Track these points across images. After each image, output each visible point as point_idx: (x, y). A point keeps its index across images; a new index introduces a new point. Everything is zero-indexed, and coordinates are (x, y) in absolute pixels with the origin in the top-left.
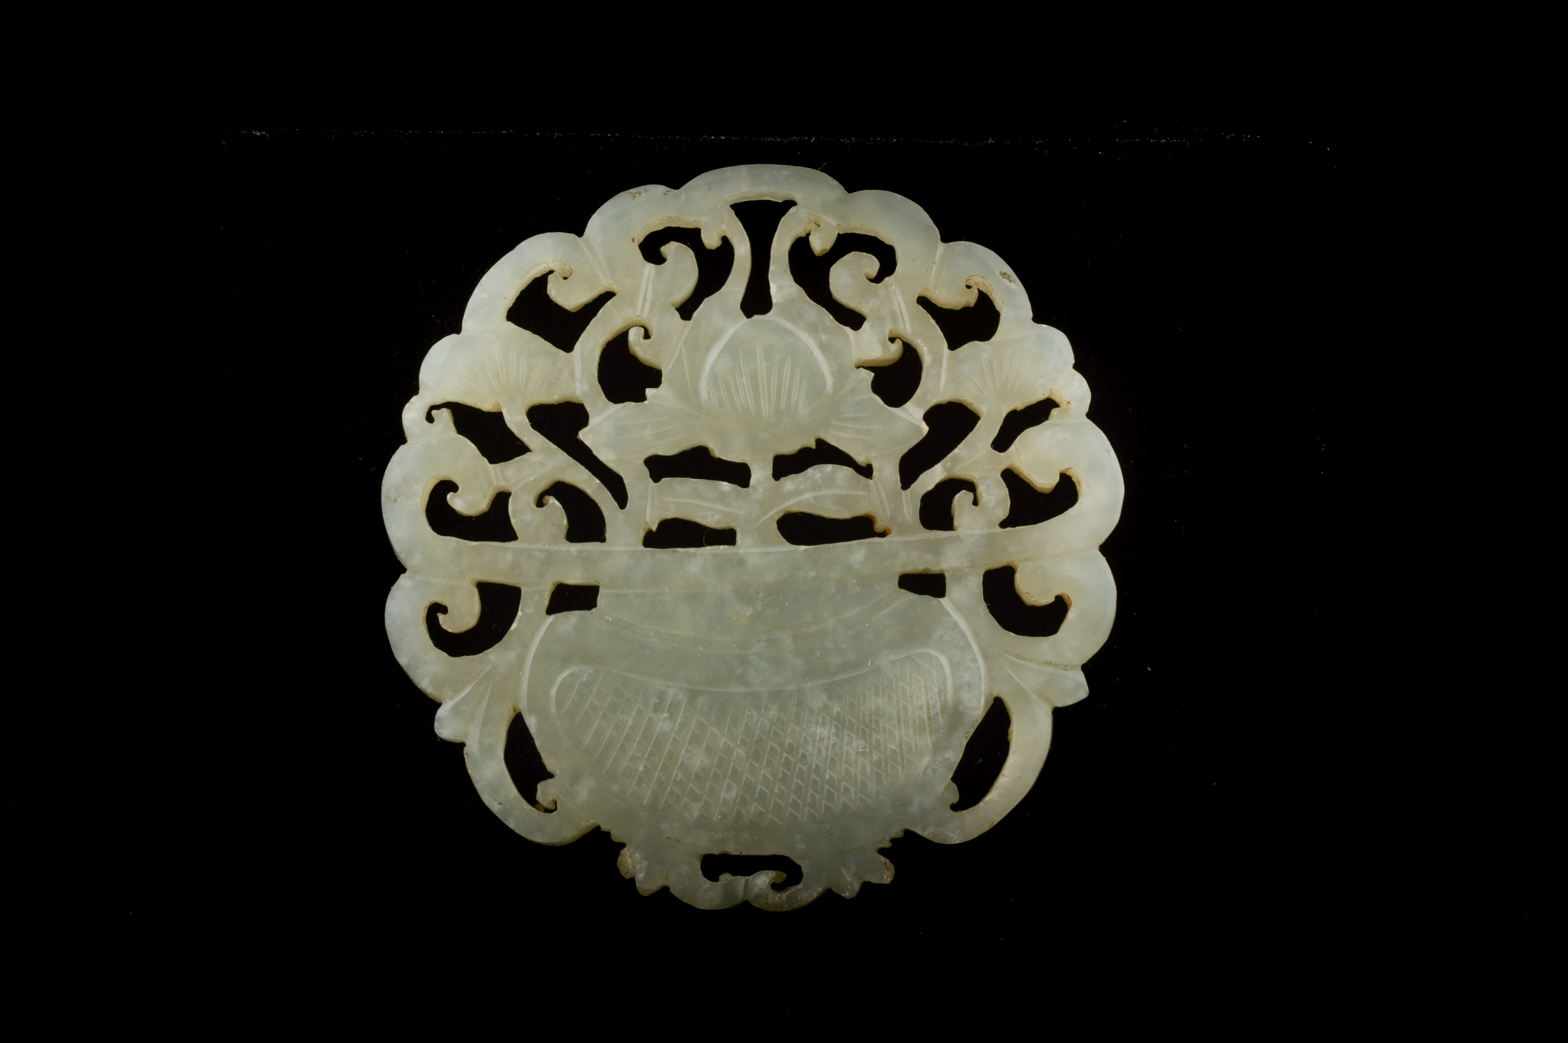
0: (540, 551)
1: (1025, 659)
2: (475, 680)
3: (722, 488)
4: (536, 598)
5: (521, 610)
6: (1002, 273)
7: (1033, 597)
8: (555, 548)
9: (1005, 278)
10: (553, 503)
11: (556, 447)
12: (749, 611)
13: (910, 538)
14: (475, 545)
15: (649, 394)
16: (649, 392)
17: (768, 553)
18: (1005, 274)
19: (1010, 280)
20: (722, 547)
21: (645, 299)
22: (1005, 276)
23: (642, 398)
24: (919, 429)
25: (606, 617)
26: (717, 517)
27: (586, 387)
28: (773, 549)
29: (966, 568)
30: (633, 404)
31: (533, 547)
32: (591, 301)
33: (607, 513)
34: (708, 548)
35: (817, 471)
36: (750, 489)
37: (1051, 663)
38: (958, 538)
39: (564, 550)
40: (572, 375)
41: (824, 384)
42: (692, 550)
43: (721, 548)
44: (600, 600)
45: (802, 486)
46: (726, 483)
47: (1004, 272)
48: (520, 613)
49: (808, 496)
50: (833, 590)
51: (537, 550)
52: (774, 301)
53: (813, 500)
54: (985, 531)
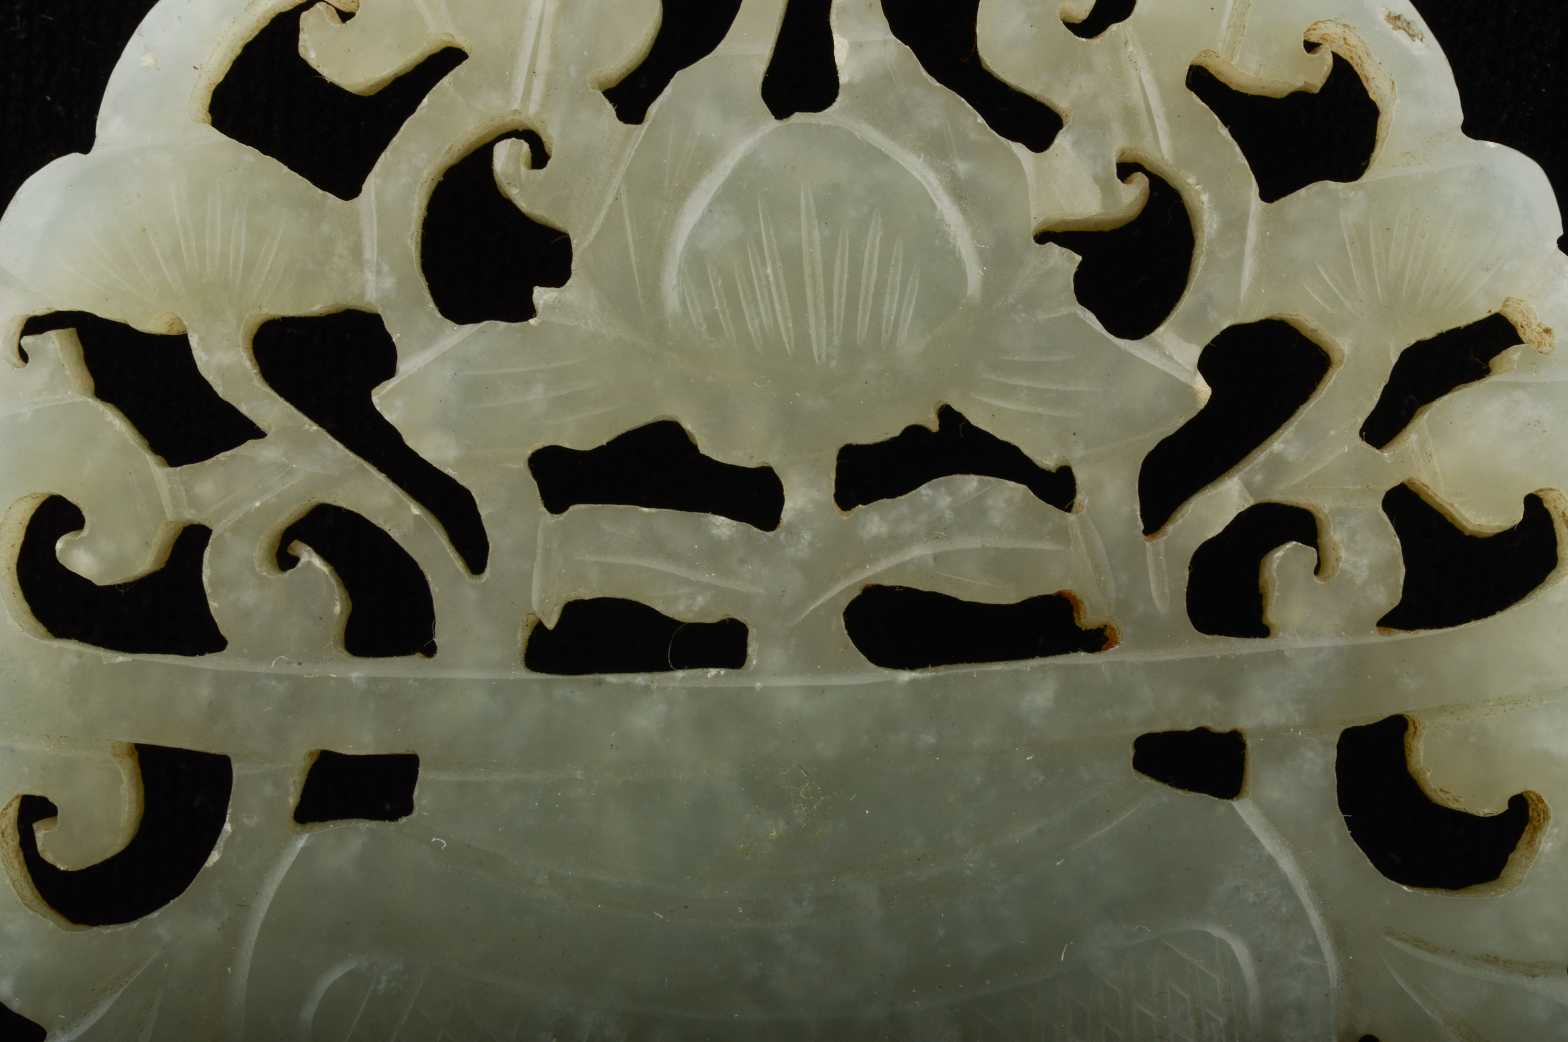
0: (279, 678)
1: (1435, 950)
2: (121, 986)
3: (715, 531)
4: (268, 789)
5: (230, 821)
6: (1393, 15)
7: (1457, 801)
8: (312, 671)
9: (1399, 28)
10: (309, 563)
11: (315, 427)
12: (775, 829)
13: (1163, 656)
14: (121, 663)
15: (541, 302)
16: (542, 296)
17: (823, 690)
18: (1398, 18)
19: (1411, 32)
20: (713, 672)
21: (532, 72)
22: (1399, 23)
23: (525, 311)
24: (1189, 392)
25: (434, 840)
26: (700, 600)
27: (389, 283)
28: (836, 680)
29: (1297, 729)
30: (502, 325)
31: (262, 668)
32: (409, 70)
33: (437, 590)
34: (680, 674)
35: (943, 490)
36: (779, 534)
37: (1497, 959)
38: (1279, 656)
39: (334, 676)
40: (357, 252)
41: (962, 278)
42: (640, 679)
43: (709, 676)
44: (421, 796)
45: (906, 528)
46: (723, 518)
47: (1397, 14)
48: (228, 827)
49: (920, 551)
50: (978, 779)
51: (269, 676)
52: (843, 78)
53: (931, 562)
54: (1341, 642)
